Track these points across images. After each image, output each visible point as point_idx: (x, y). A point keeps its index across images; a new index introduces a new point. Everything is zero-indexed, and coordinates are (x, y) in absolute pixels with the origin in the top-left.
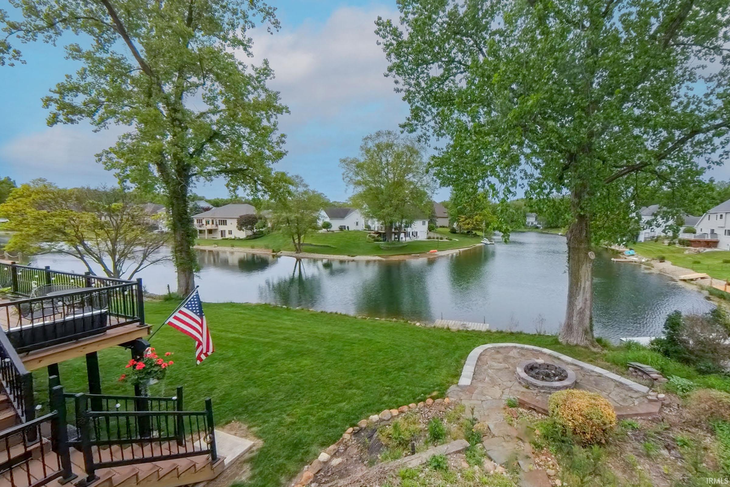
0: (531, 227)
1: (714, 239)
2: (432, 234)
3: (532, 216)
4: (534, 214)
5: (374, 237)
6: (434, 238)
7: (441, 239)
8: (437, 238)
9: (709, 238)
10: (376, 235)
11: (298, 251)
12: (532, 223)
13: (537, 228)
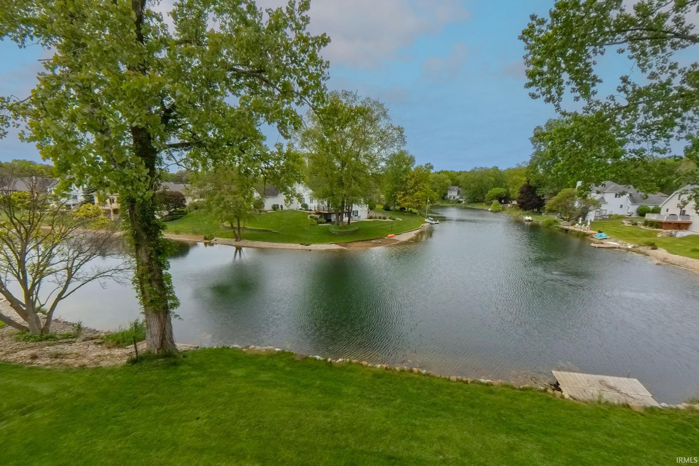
0: (453, 202)
1: (687, 221)
2: (373, 214)
3: (454, 190)
4: (456, 188)
5: (316, 219)
6: (376, 218)
7: (384, 218)
8: (380, 218)
9: (679, 220)
10: (318, 216)
11: (238, 238)
12: (454, 197)
13: (460, 202)
